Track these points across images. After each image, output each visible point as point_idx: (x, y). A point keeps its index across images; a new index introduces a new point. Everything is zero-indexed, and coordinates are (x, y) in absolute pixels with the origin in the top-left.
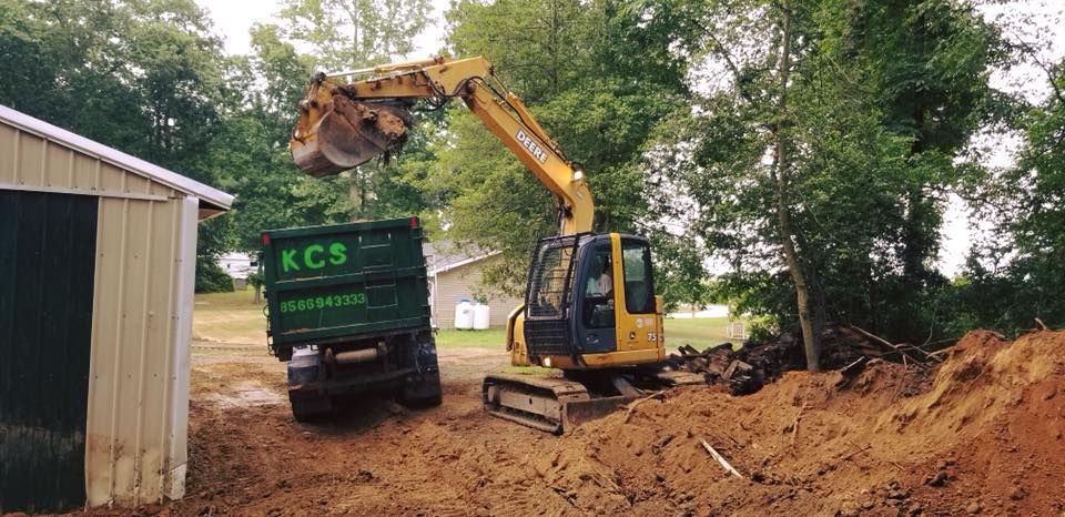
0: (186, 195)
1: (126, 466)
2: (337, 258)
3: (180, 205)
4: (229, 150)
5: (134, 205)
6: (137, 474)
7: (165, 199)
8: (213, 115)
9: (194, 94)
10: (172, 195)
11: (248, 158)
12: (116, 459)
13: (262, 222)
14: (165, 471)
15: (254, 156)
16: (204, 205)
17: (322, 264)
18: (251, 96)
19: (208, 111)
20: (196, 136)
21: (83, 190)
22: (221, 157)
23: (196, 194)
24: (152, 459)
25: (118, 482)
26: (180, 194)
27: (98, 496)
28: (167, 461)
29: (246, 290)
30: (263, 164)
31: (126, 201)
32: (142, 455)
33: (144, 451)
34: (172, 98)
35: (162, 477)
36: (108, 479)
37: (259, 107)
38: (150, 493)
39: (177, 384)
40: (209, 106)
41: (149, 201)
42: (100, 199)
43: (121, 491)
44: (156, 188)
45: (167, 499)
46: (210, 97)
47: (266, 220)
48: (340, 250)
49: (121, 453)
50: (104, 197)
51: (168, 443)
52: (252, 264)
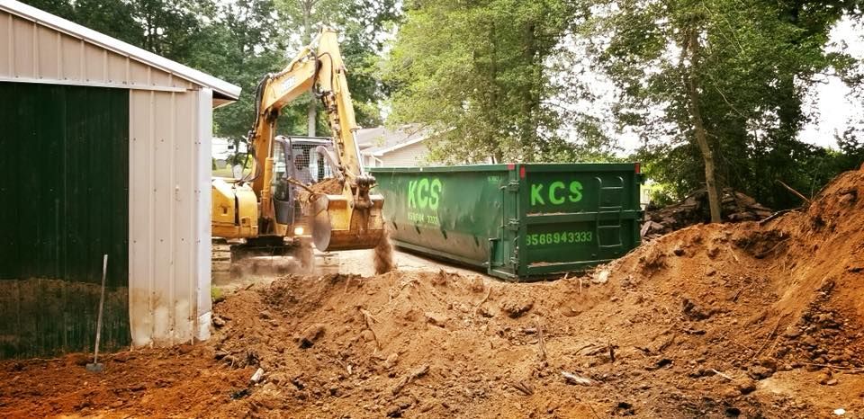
0: (201, 87)
1: (162, 313)
2: (575, 196)
3: (197, 95)
4: (208, 53)
5: (160, 97)
6: (171, 320)
7: (184, 90)
8: (195, 23)
9: (177, 7)
10: (191, 88)
11: (224, 58)
12: (154, 308)
13: (237, 112)
14: (194, 316)
15: (229, 57)
16: (217, 95)
17: (562, 200)
18: (225, 7)
19: (190, 21)
20: (181, 42)
21: (116, 84)
22: (202, 58)
23: (210, 86)
24: (183, 308)
25: (157, 327)
26: (197, 86)
27: (141, 338)
28: (195, 309)
29: (225, 168)
30: (236, 65)
31: (152, 93)
32: (175, 305)
33: (176, 302)
34: (160, 11)
35: (192, 322)
36: (148, 324)
37: (231, 18)
38: (182, 335)
39: (201, 246)
40: (191, 16)
41: (170, 93)
42: (131, 92)
43: (159, 334)
44: (177, 83)
45: (196, 340)
46: (191, 9)
47: (241, 110)
48: (577, 189)
49: (157, 303)
50: (134, 90)
51: (196, 294)
52: (230, 147)
